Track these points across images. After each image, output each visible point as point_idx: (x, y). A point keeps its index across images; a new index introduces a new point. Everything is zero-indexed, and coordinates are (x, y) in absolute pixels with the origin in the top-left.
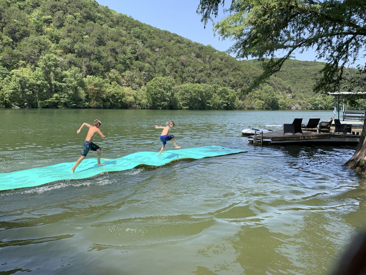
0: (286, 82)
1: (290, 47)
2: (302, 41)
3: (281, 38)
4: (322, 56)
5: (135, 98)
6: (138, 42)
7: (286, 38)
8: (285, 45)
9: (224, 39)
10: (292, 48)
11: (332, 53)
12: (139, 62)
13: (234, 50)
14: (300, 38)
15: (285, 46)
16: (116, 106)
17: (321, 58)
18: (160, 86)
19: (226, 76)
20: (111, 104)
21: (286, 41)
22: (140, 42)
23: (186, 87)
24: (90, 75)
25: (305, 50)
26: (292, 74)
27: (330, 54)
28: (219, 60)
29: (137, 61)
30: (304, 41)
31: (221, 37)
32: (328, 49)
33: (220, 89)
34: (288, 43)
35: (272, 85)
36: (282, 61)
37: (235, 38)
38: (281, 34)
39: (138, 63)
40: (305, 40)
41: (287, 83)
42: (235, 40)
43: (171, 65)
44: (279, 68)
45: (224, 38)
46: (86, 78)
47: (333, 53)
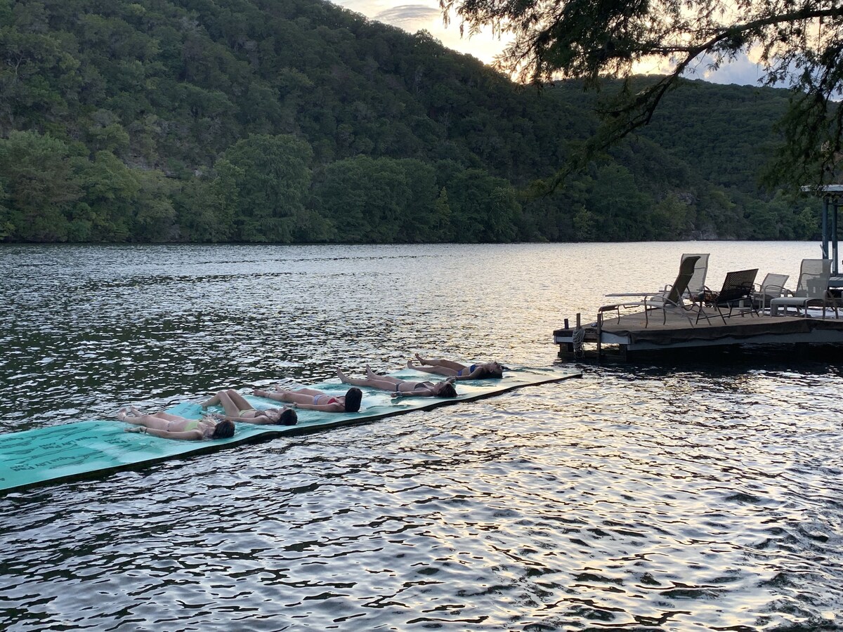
0: (672, 151)
1: (680, 49)
2: (716, 31)
3: (653, 20)
4: (779, 76)
5: (178, 206)
6: (184, 18)
7: (668, 20)
8: (664, 43)
9: (477, 30)
10: (685, 55)
11: (806, 69)
12: (191, 86)
13: (509, 63)
14: (709, 23)
15: (665, 48)
16: (112, 234)
17: (776, 83)
18: (263, 165)
19: (480, 133)
20: (95, 226)
21: (667, 32)
22: (191, 19)
23: (349, 170)
24: (20, 130)
25: (726, 59)
26: (692, 126)
27: (801, 71)
28: (457, 81)
29: (184, 84)
30: (721, 33)
31: (467, 25)
32: (794, 56)
33: (460, 175)
34: (674, 39)
35: (627, 161)
36: (655, 93)
37: (510, 26)
38: (654, 8)
39: (186, 88)
40: (723, 29)
41: (675, 154)
42: (511, 32)
43: (299, 96)
44: (647, 114)
45: (475, 28)
46: (8, 138)
47: (812, 70)
